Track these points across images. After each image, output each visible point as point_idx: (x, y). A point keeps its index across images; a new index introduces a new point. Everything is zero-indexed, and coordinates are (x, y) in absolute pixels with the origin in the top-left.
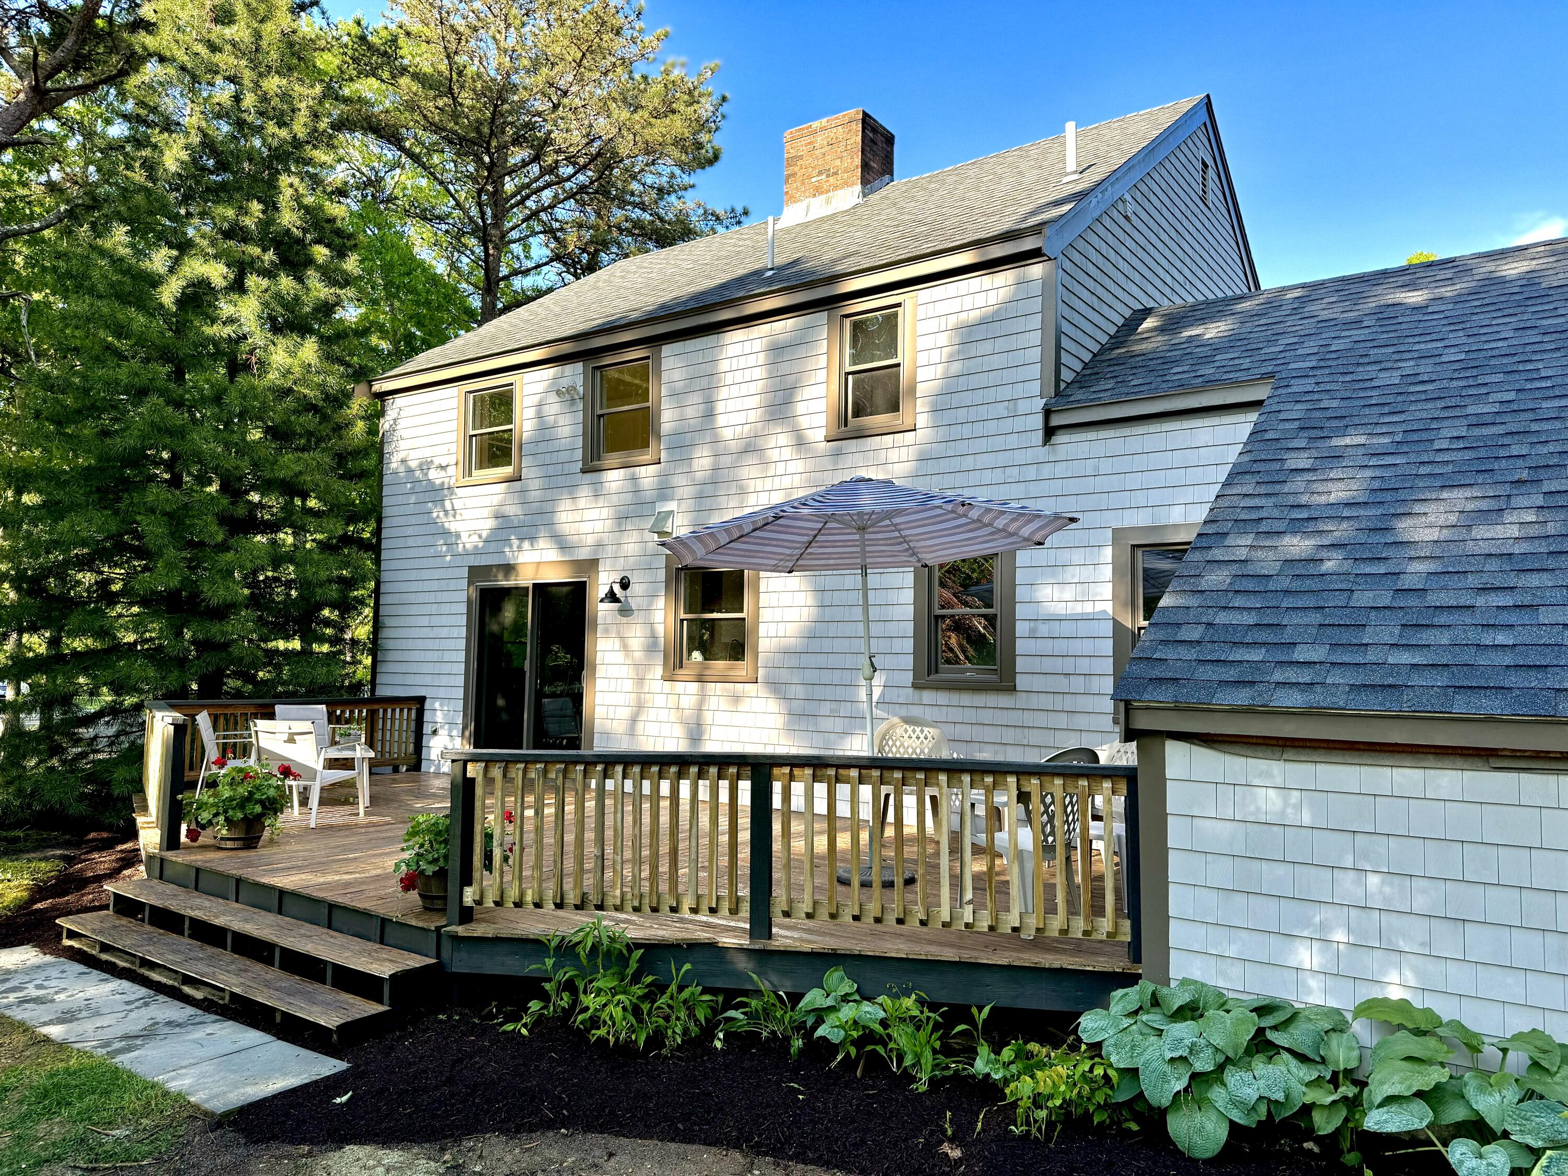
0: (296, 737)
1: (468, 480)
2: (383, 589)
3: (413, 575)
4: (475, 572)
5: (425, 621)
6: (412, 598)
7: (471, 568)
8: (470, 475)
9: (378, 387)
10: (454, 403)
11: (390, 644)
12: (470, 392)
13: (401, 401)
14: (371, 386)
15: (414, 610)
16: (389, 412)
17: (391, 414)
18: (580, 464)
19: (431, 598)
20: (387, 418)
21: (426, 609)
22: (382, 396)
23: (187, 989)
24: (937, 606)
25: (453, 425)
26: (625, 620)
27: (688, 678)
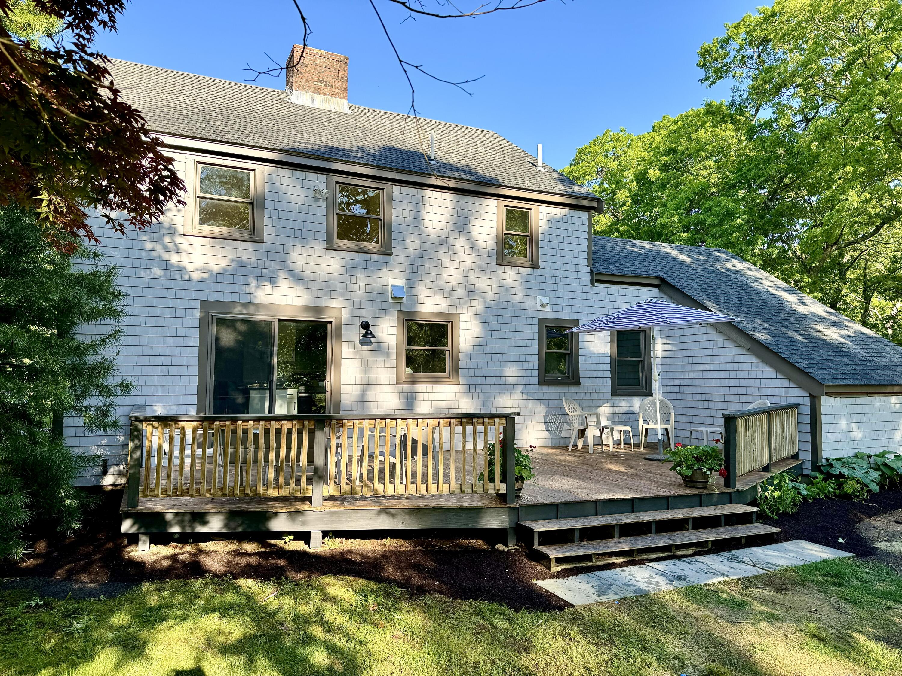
4: (207, 306)
7: (204, 303)
8: (195, 227)
18: (324, 243)
24: (546, 348)
26: (365, 348)
27: (413, 383)
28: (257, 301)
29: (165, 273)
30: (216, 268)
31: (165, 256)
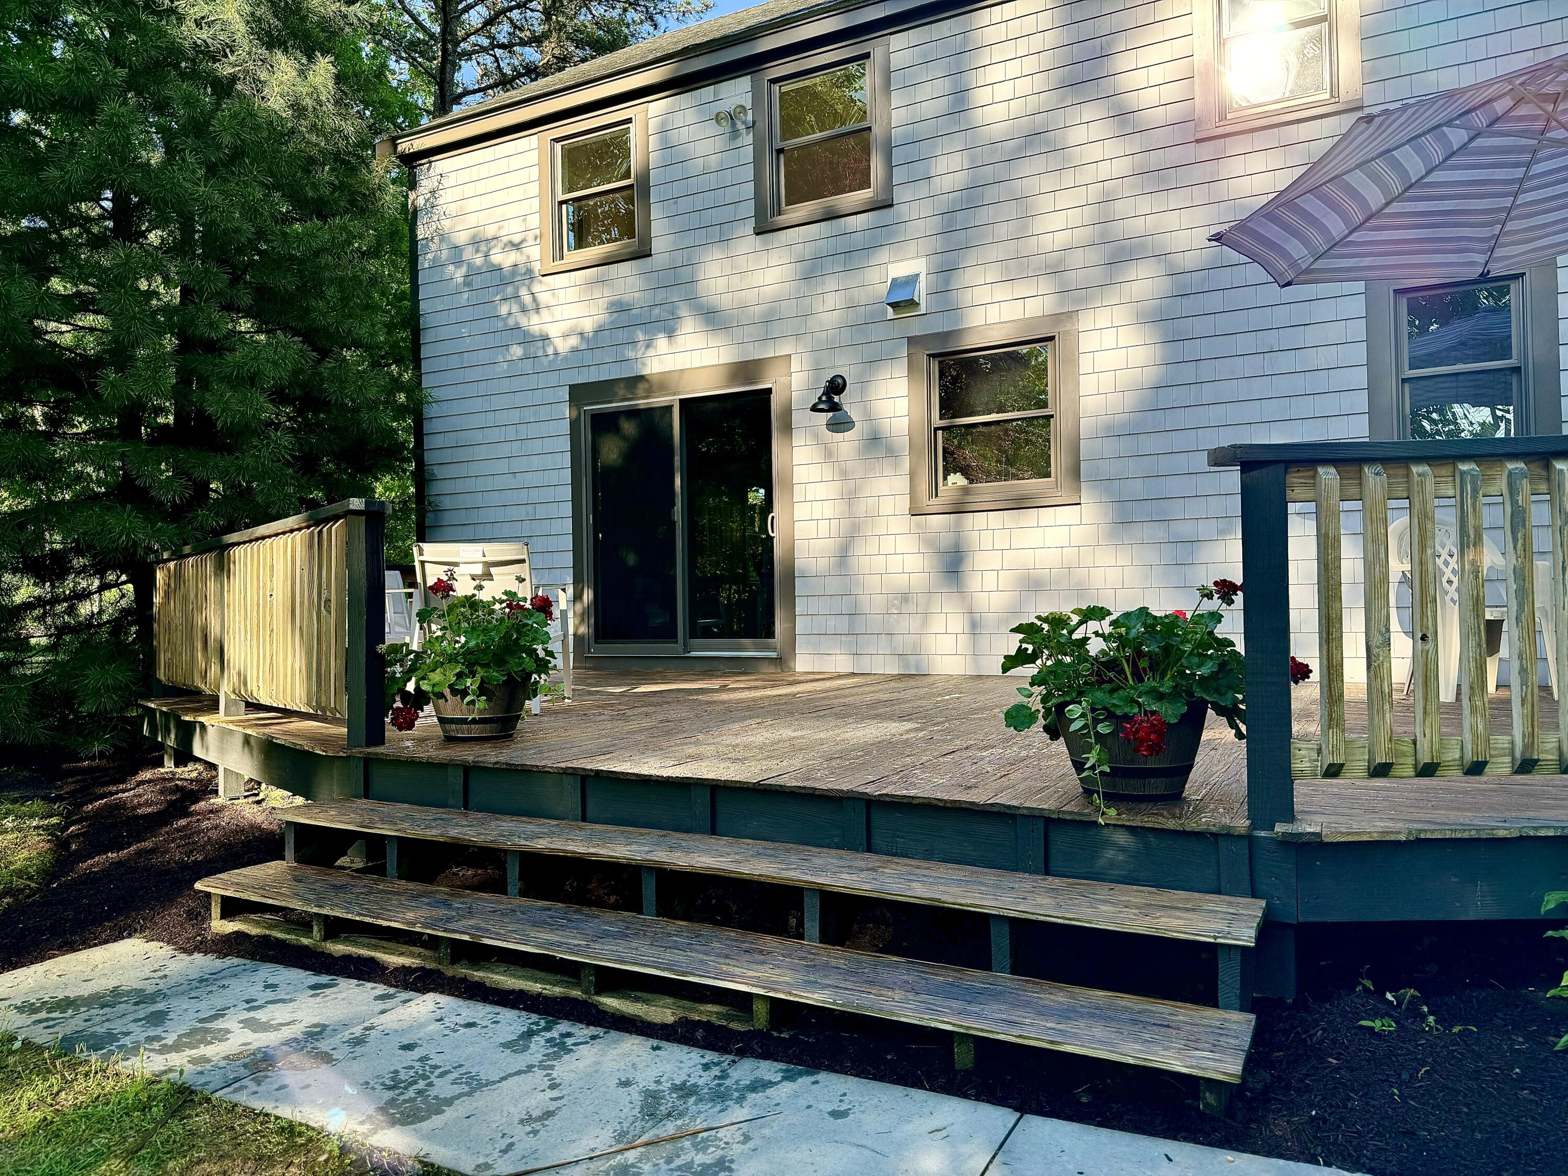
0: (493, 570)
1: (559, 265)
2: (427, 427)
3: (477, 405)
4: (578, 393)
5: (502, 466)
6: (478, 436)
7: (574, 389)
8: (562, 258)
9: (405, 146)
10: (533, 157)
11: (446, 503)
12: (556, 140)
13: (443, 164)
14: (395, 146)
15: (480, 453)
16: (423, 183)
17: (426, 184)
18: (752, 223)
19: (511, 433)
20: (421, 190)
21: (504, 450)
22: (411, 160)
23: (611, 1002)
24: (1407, 367)
25: (534, 189)
26: (839, 436)
27: (958, 509)
28: (646, 371)
29: (525, 349)
30: (588, 325)
31: (523, 321)
